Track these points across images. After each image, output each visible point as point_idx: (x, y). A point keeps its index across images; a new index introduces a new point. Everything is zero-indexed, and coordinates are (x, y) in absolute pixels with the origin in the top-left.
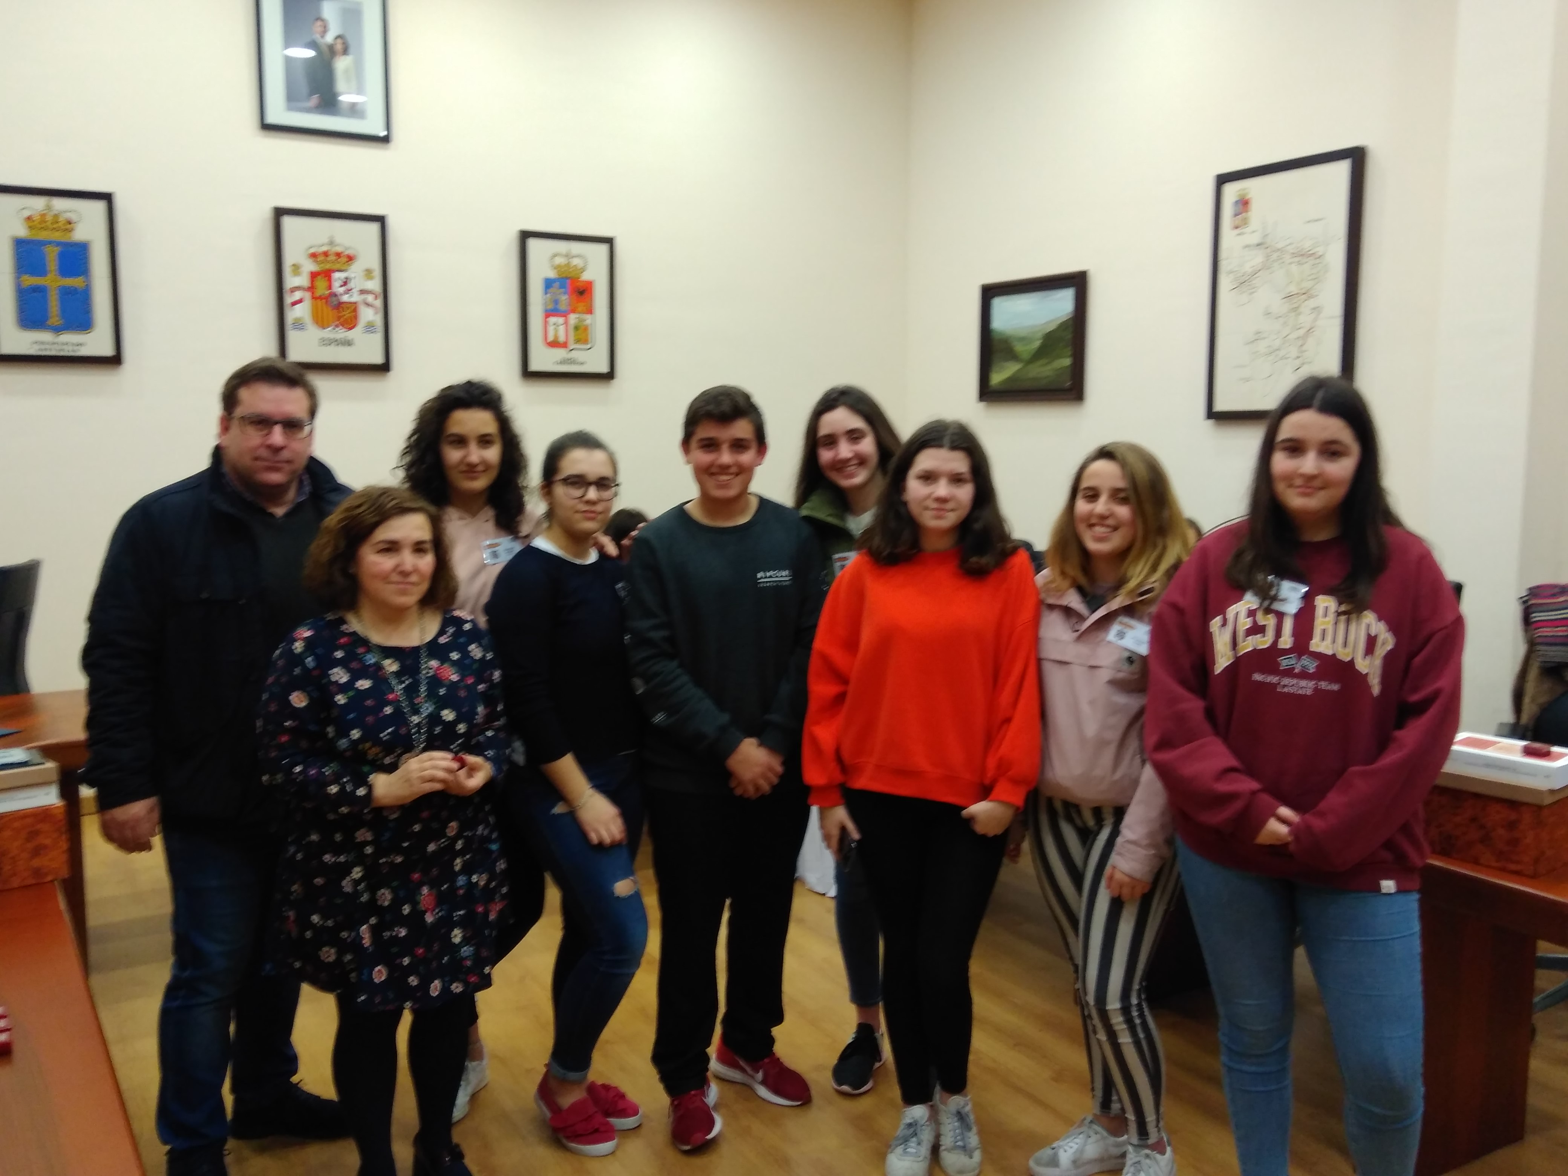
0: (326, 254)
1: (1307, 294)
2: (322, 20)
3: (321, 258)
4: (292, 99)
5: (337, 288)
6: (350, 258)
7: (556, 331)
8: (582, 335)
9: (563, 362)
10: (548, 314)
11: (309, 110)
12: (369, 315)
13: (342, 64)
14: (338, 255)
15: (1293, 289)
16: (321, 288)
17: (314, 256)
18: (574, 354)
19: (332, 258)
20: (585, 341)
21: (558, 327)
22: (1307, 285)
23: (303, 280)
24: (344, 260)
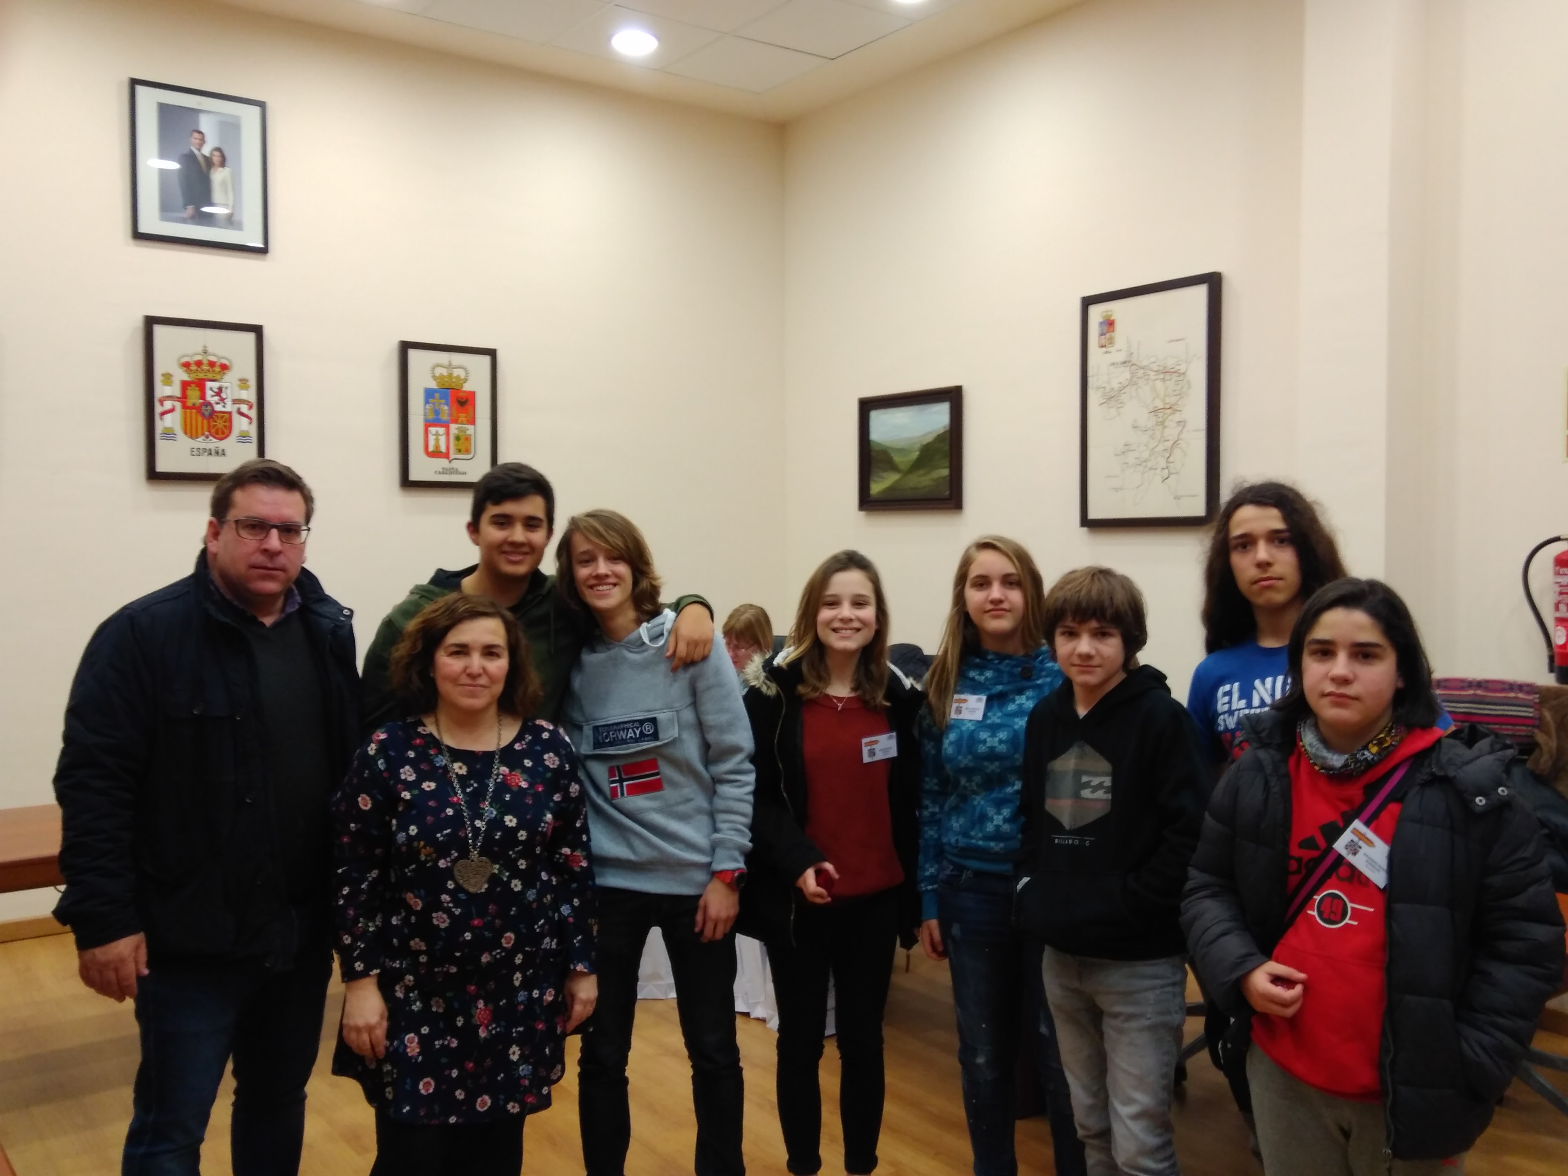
0: (199, 363)
1: (1172, 409)
2: (200, 133)
3: (194, 368)
4: (166, 209)
5: (210, 397)
6: (224, 368)
7: (437, 440)
8: (464, 445)
9: (445, 471)
10: (428, 424)
11: (184, 221)
12: (243, 425)
13: (218, 176)
14: (212, 364)
15: (1159, 404)
16: (193, 396)
17: (186, 365)
18: (456, 464)
19: (205, 367)
20: (467, 451)
21: (438, 437)
22: (1171, 400)
23: (175, 390)
24: (217, 369)
